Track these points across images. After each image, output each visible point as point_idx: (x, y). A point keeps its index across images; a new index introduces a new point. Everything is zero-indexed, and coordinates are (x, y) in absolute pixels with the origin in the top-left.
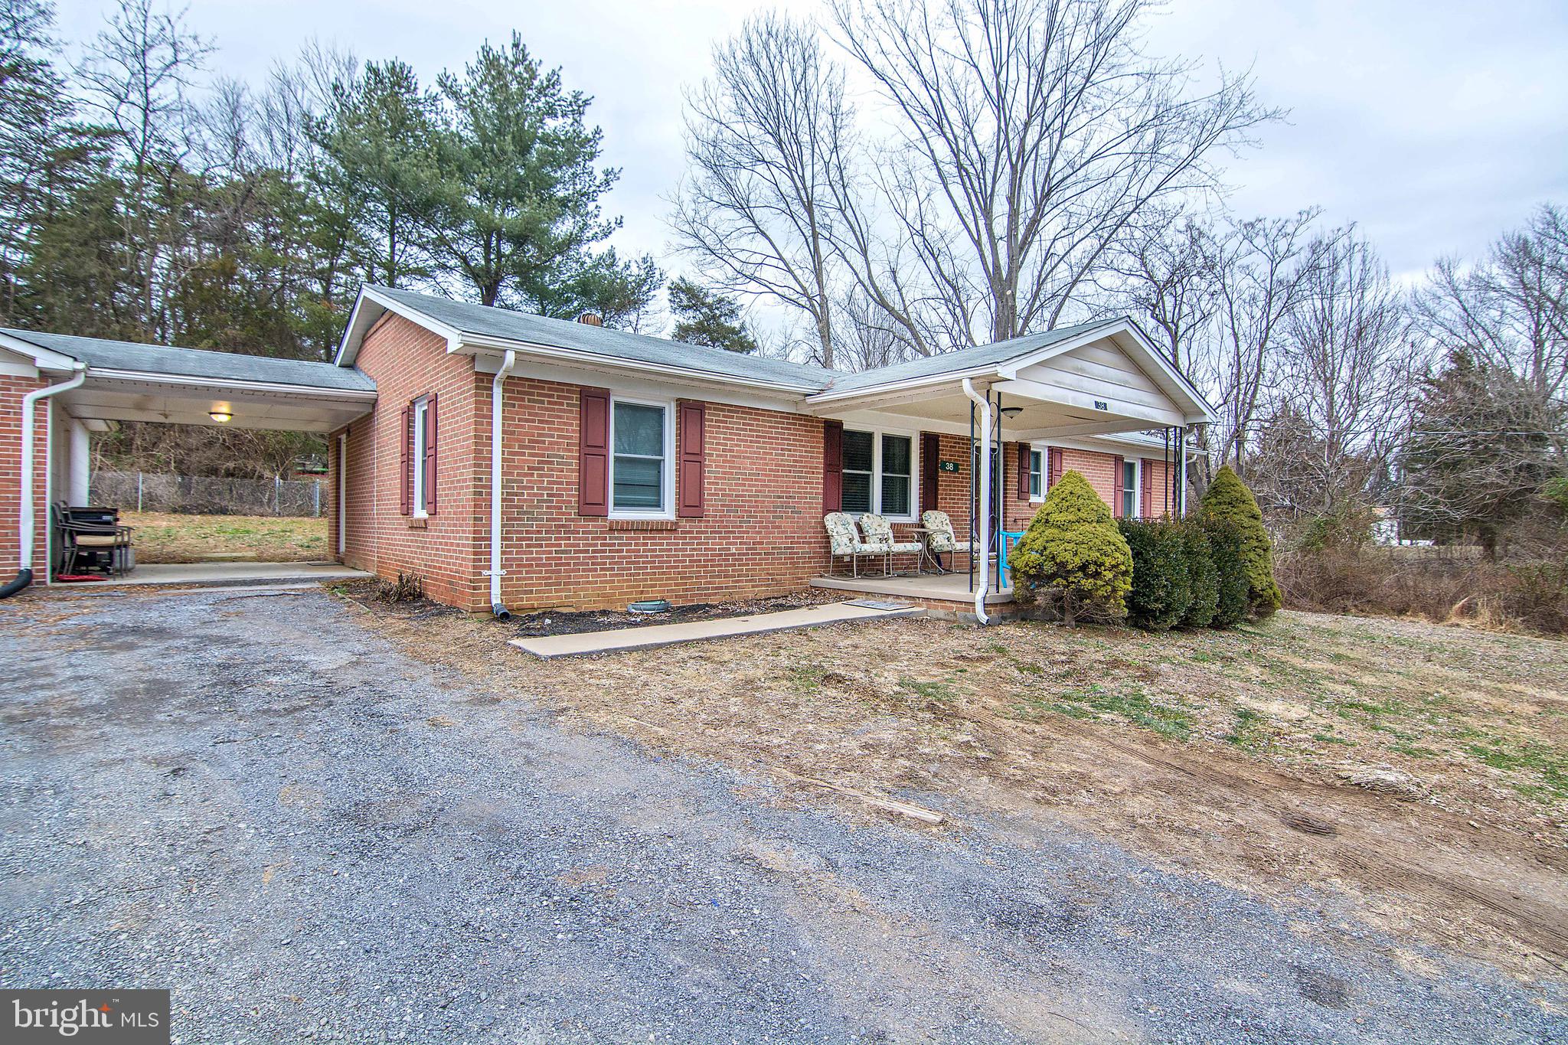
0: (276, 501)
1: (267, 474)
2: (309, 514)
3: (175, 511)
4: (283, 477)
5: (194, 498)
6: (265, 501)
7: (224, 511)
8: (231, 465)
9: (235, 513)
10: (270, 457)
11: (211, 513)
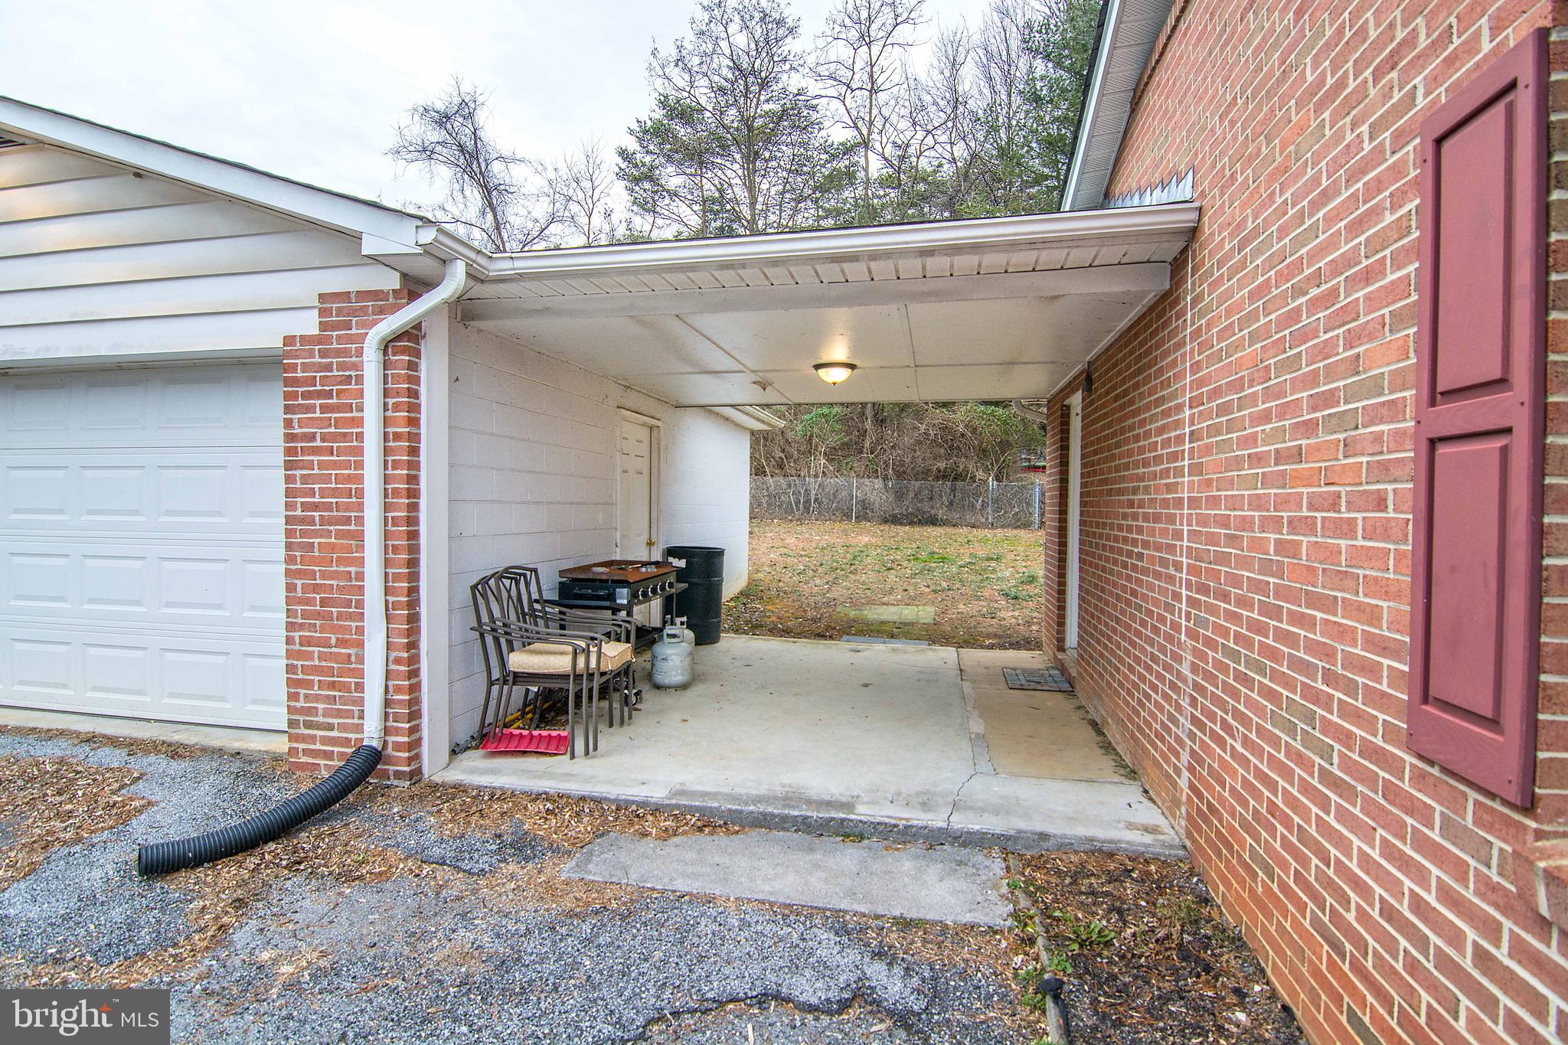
0: (990, 508)
1: (980, 474)
2: (1026, 525)
3: (886, 521)
4: (998, 479)
5: (908, 506)
6: (978, 506)
7: (933, 521)
8: (942, 465)
9: (945, 523)
10: (983, 452)
11: (921, 523)
